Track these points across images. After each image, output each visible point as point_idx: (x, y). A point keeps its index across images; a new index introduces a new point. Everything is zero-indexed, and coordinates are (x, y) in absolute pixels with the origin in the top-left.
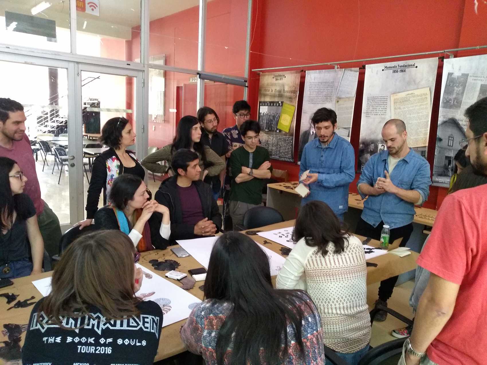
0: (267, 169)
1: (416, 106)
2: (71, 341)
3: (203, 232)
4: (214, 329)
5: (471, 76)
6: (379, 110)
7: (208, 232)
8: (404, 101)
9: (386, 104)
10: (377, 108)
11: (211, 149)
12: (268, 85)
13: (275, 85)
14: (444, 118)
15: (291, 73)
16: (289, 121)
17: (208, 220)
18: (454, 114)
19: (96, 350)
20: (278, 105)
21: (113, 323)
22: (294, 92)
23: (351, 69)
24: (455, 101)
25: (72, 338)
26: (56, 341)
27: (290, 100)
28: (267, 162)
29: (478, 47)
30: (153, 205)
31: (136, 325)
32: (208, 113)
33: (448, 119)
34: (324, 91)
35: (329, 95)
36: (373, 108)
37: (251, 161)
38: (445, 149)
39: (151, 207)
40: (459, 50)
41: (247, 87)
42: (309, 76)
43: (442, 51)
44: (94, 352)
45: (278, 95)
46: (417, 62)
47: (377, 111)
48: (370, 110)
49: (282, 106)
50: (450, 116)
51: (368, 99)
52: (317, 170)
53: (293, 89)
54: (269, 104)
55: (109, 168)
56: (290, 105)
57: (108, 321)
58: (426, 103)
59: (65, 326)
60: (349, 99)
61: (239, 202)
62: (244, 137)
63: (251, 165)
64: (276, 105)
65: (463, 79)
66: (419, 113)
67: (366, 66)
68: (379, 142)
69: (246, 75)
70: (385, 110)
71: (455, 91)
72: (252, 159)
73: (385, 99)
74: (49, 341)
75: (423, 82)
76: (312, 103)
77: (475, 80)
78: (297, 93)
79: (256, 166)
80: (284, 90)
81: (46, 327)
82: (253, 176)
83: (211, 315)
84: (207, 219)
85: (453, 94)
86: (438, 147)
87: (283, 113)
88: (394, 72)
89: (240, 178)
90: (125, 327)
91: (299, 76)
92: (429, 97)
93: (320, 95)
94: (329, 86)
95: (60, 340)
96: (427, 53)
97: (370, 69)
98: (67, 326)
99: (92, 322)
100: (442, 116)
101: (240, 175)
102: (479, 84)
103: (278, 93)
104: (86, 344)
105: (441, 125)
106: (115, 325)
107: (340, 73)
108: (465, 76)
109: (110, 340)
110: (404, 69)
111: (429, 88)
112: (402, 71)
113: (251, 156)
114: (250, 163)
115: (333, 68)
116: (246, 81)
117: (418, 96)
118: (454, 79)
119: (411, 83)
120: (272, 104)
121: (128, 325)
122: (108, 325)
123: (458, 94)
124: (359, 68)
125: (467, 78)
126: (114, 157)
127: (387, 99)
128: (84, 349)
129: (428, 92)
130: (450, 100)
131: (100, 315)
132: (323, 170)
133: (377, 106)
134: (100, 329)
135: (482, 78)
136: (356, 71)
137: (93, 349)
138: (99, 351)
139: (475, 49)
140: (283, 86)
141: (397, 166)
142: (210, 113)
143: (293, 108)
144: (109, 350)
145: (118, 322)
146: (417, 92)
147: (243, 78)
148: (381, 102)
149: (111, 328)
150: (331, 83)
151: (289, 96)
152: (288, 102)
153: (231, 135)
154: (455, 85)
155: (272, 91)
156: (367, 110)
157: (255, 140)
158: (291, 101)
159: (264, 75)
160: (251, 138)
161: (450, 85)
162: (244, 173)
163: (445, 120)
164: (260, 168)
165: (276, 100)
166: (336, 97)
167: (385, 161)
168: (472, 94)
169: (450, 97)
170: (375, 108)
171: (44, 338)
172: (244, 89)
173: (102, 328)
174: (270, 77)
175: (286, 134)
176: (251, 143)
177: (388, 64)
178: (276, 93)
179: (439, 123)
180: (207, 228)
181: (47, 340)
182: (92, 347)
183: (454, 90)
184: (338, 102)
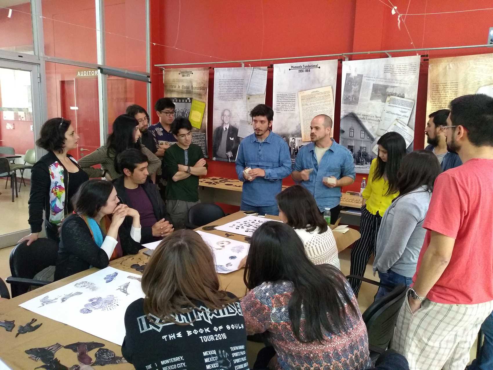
0: (204, 166)
1: (321, 102)
2: (191, 333)
3: (162, 233)
4: (283, 305)
5: (365, 77)
6: (289, 106)
7: (167, 233)
8: (310, 98)
9: (295, 101)
10: (286, 104)
11: (146, 148)
12: (174, 81)
13: (182, 81)
14: (345, 112)
15: (199, 70)
16: (200, 118)
17: (165, 221)
18: (353, 110)
19: (215, 338)
20: (186, 101)
21: (216, 312)
22: (204, 88)
23: (259, 67)
24: (353, 99)
25: (191, 332)
26: (177, 336)
27: (200, 96)
28: (202, 159)
29: (369, 52)
30: (125, 210)
31: (234, 311)
32: (138, 111)
33: (348, 114)
34: (234, 88)
35: (240, 93)
36: (283, 104)
37: (186, 158)
38: (347, 139)
39: (124, 211)
40: (353, 54)
41: (150, 82)
42: (218, 73)
43: (341, 54)
44: (214, 340)
45: (185, 92)
46: (319, 63)
47: (286, 107)
48: (280, 106)
49: (191, 102)
50: (350, 111)
51: (277, 96)
52: (256, 164)
53: (202, 85)
54: (177, 101)
55: (52, 175)
56: (200, 101)
57: (212, 311)
58: (329, 99)
59: (179, 322)
60: (259, 96)
61: (178, 200)
62: (177, 136)
63: (187, 162)
64: (185, 102)
65: (359, 79)
66: (324, 108)
67: (274, 65)
68: (290, 136)
69: (148, 70)
70: (294, 106)
71: (353, 90)
72: (187, 157)
73: (293, 96)
74: (170, 338)
75: (326, 81)
76: (223, 100)
77: (368, 80)
78: (207, 90)
79: (192, 163)
80: (192, 86)
81: (161, 326)
82: (190, 174)
83: (277, 294)
84: (164, 219)
85: (351, 92)
86: (342, 138)
87: (194, 110)
88: (300, 71)
89: (177, 176)
90: (227, 315)
91: (207, 72)
92: (331, 94)
93: (230, 92)
94: (239, 83)
95: (181, 334)
96: (328, 55)
97: (277, 68)
98: (181, 322)
99: (200, 314)
100: (344, 111)
101: (178, 173)
102: (372, 83)
103: (186, 89)
104: (205, 334)
105: (343, 118)
106: (218, 314)
107: (250, 70)
108: (360, 76)
109: (221, 328)
110: (309, 69)
111: (331, 86)
112: (307, 71)
113: (186, 153)
114: (186, 161)
115: (240, 66)
116: (149, 77)
117: (322, 93)
118: (352, 78)
119: (315, 82)
120: (180, 101)
121: (229, 313)
122: (213, 315)
123: (355, 92)
124: (267, 67)
125: (362, 78)
126: (56, 162)
127: (295, 96)
128: (206, 339)
129: (331, 90)
130: (349, 97)
131: (203, 308)
132: (261, 164)
133: (286, 102)
134: (209, 319)
135: (373, 79)
136: (265, 70)
137: (212, 337)
138: (217, 338)
139: (367, 53)
140: (191, 82)
141: (324, 156)
142: (141, 112)
143: (203, 104)
144: (224, 336)
145: (221, 311)
146: (321, 90)
147: (146, 74)
148: (290, 99)
149: (217, 317)
150: (240, 80)
151: (199, 93)
152: (198, 99)
153: (156, 132)
154: (352, 84)
155: (179, 87)
156: (277, 106)
157: (188, 137)
158: (201, 98)
159: (170, 71)
160: (184, 135)
161: (348, 84)
162: (181, 171)
163: (346, 114)
164: (196, 165)
165: (184, 96)
166: (247, 94)
167: (312, 152)
168: (366, 92)
169: (349, 95)
170: (284, 104)
171: (163, 337)
172: (147, 85)
173: (210, 318)
174: (175, 72)
175: (198, 130)
176: (185, 141)
177: (295, 64)
178: (184, 89)
179: (341, 117)
180: (166, 229)
181: (168, 338)
182: (211, 336)
183: (352, 88)
184: (249, 98)
